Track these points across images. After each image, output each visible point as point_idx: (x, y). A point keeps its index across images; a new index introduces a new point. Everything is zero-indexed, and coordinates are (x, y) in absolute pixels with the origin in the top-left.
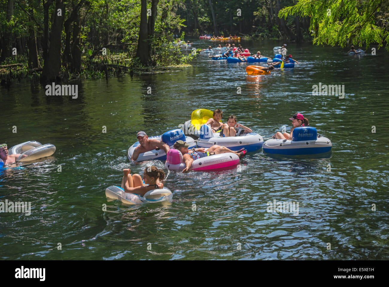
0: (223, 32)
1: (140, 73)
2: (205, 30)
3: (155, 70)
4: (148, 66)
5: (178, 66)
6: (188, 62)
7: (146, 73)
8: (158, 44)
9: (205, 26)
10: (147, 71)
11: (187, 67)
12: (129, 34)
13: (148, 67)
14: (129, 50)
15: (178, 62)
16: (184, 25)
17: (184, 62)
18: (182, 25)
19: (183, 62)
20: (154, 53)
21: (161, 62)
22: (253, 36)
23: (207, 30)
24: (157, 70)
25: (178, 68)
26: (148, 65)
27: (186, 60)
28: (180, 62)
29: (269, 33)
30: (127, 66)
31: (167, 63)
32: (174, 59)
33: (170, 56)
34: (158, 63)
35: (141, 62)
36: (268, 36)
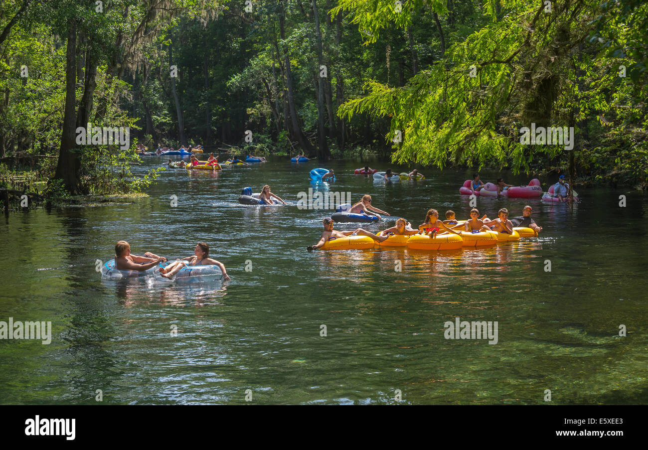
0: (194, 141)
1: (63, 205)
2: (163, 136)
3: (88, 201)
4: (76, 195)
5: (126, 195)
6: (143, 189)
7: (73, 206)
8: (93, 159)
9: (164, 130)
10: (74, 202)
11: (141, 198)
12: (43, 140)
13: (75, 197)
14: (40, 167)
15: (126, 190)
16: (137, 127)
17: (136, 189)
18: (134, 126)
19: (134, 189)
20: (86, 173)
21: (97, 187)
22: (245, 148)
23: (167, 138)
24: (92, 202)
25: (126, 199)
26: (75, 192)
27: (140, 186)
28: (128, 189)
29: (273, 145)
30: (40, 193)
31: (107, 191)
32: (119, 185)
33: (112, 178)
34: (92, 190)
35: (66, 188)
36: (271, 149)
